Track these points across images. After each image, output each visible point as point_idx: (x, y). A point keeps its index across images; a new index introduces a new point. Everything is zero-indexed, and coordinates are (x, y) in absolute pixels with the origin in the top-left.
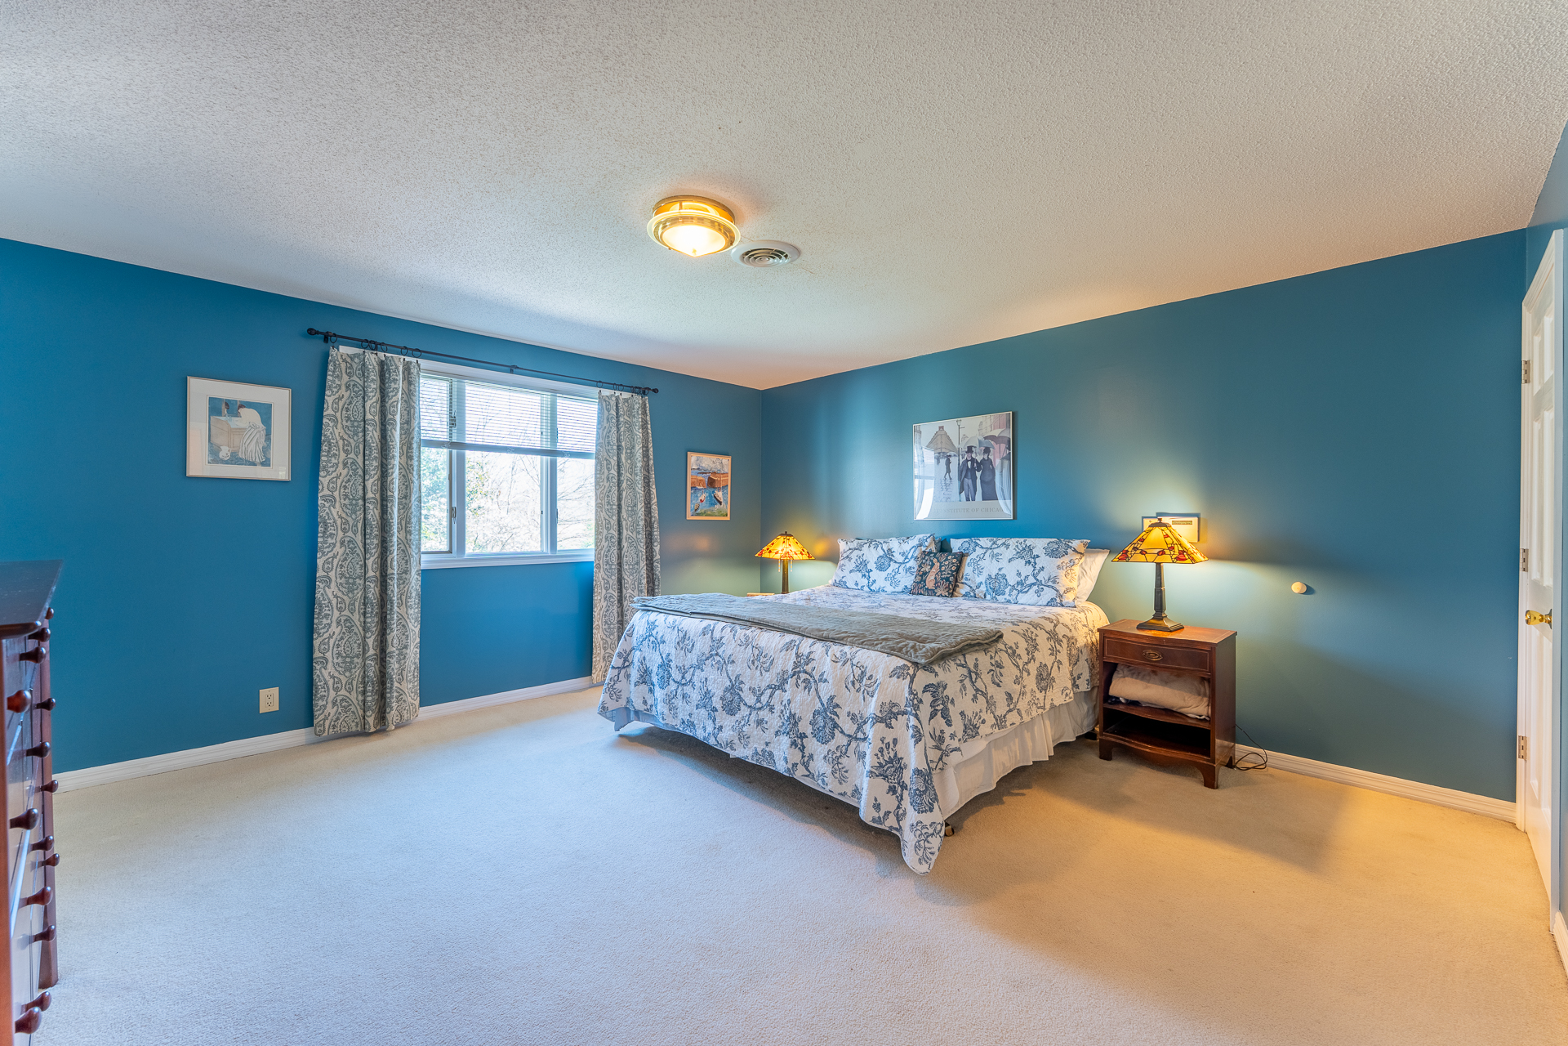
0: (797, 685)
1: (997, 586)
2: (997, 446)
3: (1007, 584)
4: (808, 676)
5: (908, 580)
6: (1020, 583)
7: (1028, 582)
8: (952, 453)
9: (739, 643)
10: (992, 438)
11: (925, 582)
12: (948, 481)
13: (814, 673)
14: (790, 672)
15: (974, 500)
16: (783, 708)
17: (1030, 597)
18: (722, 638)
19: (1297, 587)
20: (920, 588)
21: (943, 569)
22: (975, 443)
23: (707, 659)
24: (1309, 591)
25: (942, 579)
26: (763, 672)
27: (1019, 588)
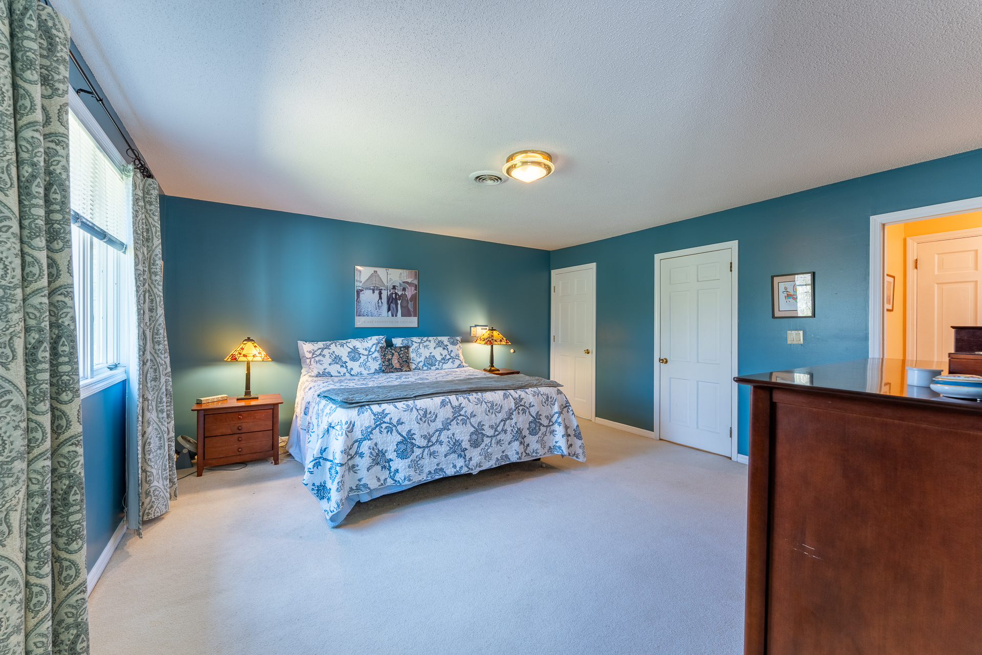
0: (519, 413)
1: (430, 362)
2: (409, 288)
3: (436, 360)
4: (523, 407)
5: (375, 365)
6: (443, 359)
7: (447, 358)
8: (383, 288)
9: (475, 403)
10: (407, 283)
11: (392, 364)
12: (380, 304)
13: (526, 404)
14: (514, 408)
15: (396, 316)
16: (512, 428)
17: (449, 365)
18: (460, 404)
19: (512, 351)
20: (387, 368)
21: (401, 356)
22: (397, 284)
23: (453, 420)
24: (514, 352)
25: (403, 362)
26: (497, 414)
27: (443, 361)
